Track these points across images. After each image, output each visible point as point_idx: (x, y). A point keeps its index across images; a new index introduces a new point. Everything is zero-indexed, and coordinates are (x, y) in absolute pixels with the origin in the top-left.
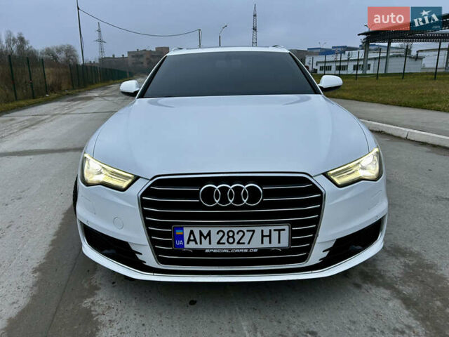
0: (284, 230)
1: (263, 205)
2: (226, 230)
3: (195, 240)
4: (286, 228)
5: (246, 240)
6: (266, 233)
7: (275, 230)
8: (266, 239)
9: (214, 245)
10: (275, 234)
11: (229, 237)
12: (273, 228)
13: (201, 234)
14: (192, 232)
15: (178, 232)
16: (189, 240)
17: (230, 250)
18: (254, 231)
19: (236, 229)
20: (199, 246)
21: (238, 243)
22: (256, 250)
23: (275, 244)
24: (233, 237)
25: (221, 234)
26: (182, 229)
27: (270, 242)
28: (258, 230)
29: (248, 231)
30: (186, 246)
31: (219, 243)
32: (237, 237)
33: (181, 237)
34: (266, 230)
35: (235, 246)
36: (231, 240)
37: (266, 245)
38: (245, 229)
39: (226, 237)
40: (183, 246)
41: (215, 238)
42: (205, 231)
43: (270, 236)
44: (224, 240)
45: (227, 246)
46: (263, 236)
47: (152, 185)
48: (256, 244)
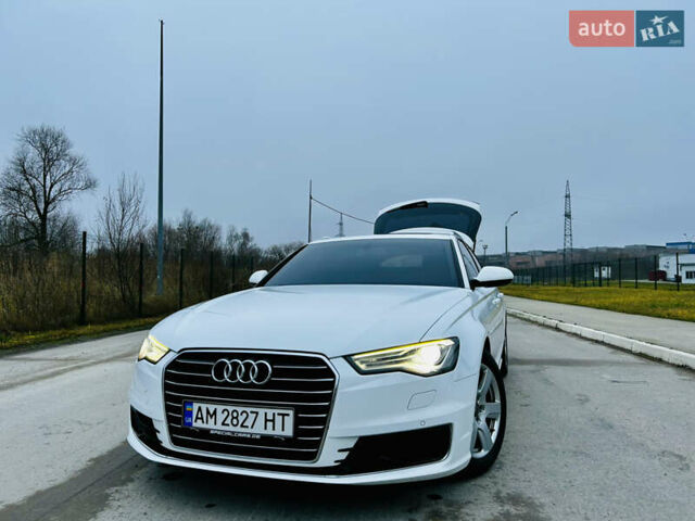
0: (288, 415)
1: (270, 385)
2: (231, 409)
3: (202, 418)
4: (291, 412)
5: (249, 423)
6: (270, 417)
7: (279, 414)
8: (270, 424)
9: (219, 426)
10: (279, 419)
11: (233, 418)
12: (277, 411)
13: (208, 412)
14: (200, 409)
15: (188, 408)
16: (197, 418)
17: (233, 433)
18: (257, 413)
19: (240, 409)
20: (204, 426)
21: (242, 426)
22: (258, 437)
23: (278, 432)
24: (237, 418)
25: (226, 413)
26: (191, 404)
27: (274, 429)
28: (262, 411)
29: (252, 412)
30: (194, 424)
31: (223, 424)
32: (241, 419)
33: (190, 413)
34: (270, 412)
35: (238, 429)
36: (235, 422)
37: (269, 432)
38: (248, 410)
39: (230, 417)
40: (190, 424)
41: (221, 417)
42: (212, 408)
43: (273, 421)
44: (229, 421)
45: (231, 428)
46: (266, 420)
47: (178, 358)
48: (259, 429)
